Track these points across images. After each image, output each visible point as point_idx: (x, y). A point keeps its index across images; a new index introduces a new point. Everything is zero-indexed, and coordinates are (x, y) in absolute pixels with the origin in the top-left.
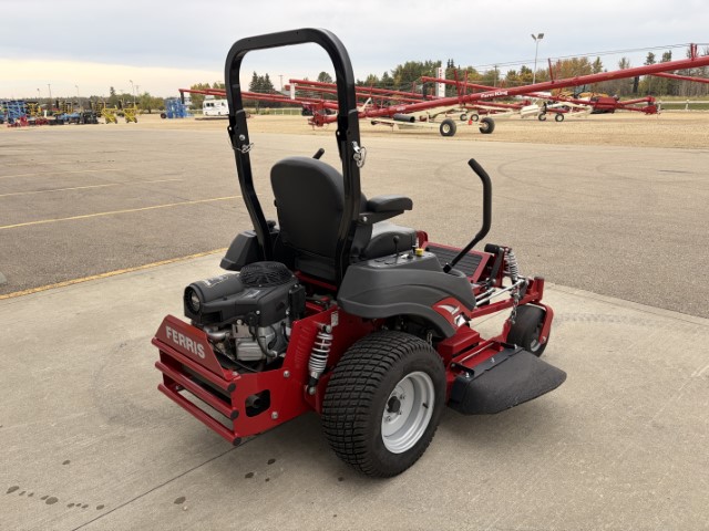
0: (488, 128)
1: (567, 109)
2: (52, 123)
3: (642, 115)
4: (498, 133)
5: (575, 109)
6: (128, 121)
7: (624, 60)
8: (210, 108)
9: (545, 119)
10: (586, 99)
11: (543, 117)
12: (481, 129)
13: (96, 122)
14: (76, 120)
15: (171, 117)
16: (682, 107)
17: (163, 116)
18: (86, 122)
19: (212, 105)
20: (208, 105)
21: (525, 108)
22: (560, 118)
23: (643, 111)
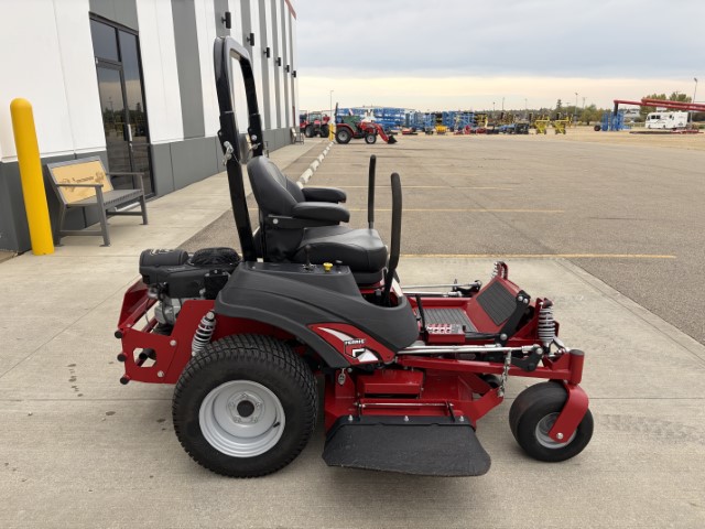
2: (489, 132)
6: (557, 132)
8: (655, 120)
13: (526, 133)
14: (511, 131)
15: (605, 129)
17: (597, 128)
18: (519, 132)
19: (658, 117)
20: (653, 117)
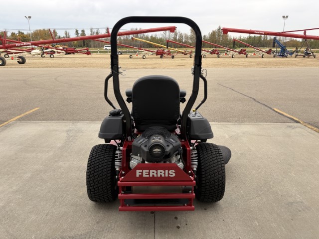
0: (22, 61)
1: (54, 52)
3: (85, 56)
4: (28, 63)
5: (58, 53)
7: (66, 32)
9: (44, 57)
10: (61, 48)
11: (43, 56)
12: (18, 62)
16: (97, 52)
21: (33, 51)
22: (52, 56)
23: (86, 54)
